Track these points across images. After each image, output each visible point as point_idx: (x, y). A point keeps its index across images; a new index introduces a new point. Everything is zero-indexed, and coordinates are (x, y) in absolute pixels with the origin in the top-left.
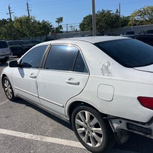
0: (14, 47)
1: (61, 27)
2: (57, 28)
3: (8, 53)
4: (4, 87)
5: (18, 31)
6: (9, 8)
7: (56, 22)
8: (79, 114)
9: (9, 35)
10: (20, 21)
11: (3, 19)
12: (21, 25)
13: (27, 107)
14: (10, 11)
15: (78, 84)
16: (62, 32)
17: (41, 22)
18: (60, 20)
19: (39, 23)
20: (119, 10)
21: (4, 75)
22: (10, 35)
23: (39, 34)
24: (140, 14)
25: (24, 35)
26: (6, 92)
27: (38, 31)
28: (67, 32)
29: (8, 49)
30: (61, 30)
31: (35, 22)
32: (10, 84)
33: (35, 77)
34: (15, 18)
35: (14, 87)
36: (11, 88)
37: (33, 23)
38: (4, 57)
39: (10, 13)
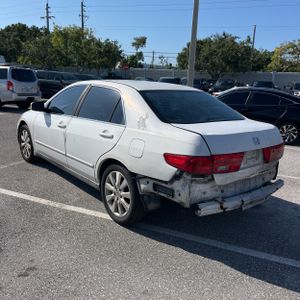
0: (47, 83)
1: (140, 55)
2: (133, 58)
3: (34, 91)
4: (20, 141)
5: (59, 53)
6: (48, 8)
7: (134, 44)
8: (110, 175)
9: (41, 58)
10: (64, 35)
11: (34, 27)
12: (65, 43)
13: (50, 173)
14: (48, 12)
15: (112, 137)
16: (141, 66)
17: (103, 41)
18: (141, 42)
19: (99, 44)
20: (252, 37)
21: (23, 123)
22: (43, 59)
23: (95, 64)
24: (291, 50)
25: (68, 63)
26: (22, 148)
27: (94, 58)
28: (152, 67)
29: (35, 84)
30: (140, 61)
31: (93, 40)
32: (29, 136)
33: (65, 127)
34: (56, 28)
35: (34, 140)
36: (31, 143)
37: (88, 43)
38: (26, 97)
39: (48, 18)
